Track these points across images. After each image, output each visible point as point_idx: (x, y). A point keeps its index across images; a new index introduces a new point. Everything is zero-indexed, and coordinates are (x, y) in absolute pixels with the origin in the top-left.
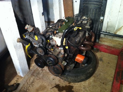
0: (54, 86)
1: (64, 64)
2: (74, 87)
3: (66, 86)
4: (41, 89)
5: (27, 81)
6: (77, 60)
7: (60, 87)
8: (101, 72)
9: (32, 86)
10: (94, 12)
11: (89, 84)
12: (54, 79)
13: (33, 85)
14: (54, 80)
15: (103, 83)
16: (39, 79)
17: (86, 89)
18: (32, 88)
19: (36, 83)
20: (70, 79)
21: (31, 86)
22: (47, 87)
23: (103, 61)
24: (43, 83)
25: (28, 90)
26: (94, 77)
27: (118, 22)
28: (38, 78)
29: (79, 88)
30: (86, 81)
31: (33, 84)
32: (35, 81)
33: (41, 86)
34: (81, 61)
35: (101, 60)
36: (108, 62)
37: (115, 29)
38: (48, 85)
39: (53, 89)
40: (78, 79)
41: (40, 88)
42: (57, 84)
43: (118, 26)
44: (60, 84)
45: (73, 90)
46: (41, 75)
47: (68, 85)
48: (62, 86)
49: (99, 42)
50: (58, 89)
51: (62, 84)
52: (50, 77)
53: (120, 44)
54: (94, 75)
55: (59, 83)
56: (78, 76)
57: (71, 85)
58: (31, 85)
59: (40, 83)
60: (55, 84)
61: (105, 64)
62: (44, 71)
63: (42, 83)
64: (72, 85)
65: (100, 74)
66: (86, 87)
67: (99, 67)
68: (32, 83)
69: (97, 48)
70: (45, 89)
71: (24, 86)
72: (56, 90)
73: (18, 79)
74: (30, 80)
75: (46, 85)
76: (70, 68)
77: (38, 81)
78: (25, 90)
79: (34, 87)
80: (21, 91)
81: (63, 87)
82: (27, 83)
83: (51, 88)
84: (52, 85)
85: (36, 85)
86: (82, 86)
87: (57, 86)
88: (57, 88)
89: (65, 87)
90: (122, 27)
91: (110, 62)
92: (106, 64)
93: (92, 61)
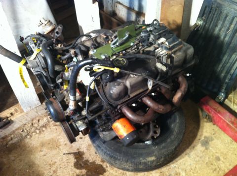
0: (73, 152)
2: (106, 174)
3: (94, 163)
4: (51, 145)
5: (33, 120)
7: (83, 158)
9: (40, 132)
10: (232, 26)
12: (81, 138)
13: (43, 131)
14: (81, 140)
16: (58, 125)
18: (37, 135)
19: (49, 130)
21: (38, 131)
22: (61, 147)
23: (207, 149)
24: (60, 137)
25: (28, 137)
31: (44, 129)
32: (49, 127)
33: (53, 139)
35: (206, 143)
36: (218, 155)
39: (67, 155)
41: (49, 144)
42: (80, 150)
44: (86, 154)
47: (98, 162)
48: (87, 159)
49: (226, 100)
50: (75, 160)
51: (89, 156)
55: (85, 151)
57: (104, 167)
58: (39, 129)
59: (55, 135)
60: (78, 149)
61: (207, 158)
64: (107, 167)
67: (189, 157)
68: (43, 127)
69: (210, 112)
70: (56, 149)
71: (24, 126)
73: (16, 111)
74: (40, 121)
75: (61, 143)
77: (54, 127)
78: (24, 135)
79: (42, 135)
81: (87, 161)
82: (32, 124)
83: (67, 152)
84: (71, 148)
85: (46, 134)
87: (79, 155)
88: (76, 158)
89: (91, 163)
91: (222, 158)
92: (209, 158)
93: (169, 140)
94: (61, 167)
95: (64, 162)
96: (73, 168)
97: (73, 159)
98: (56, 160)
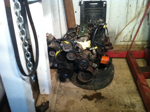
0: (82, 98)
1: (95, 66)
2: (102, 93)
3: (94, 94)
4: (70, 104)
5: (52, 100)
6: (103, 61)
7: (88, 96)
8: (118, 74)
11: (114, 87)
12: (78, 92)
13: (59, 103)
15: (126, 83)
16: (62, 96)
17: (113, 92)
19: (61, 100)
20: (97, 84)
22: (75, 101)
25: (56, 110)
26: (114, 80)
27: (117, 27)
28: (60, 96)
29: (107, 93)
30: (110, 85)
31: (58, 102)
32: (59, 99)
34: (107, 61)
37: (116, 35)
38: (75, 98)
39: (82, 100)
40: (105, 83)
41: (69, 104)
43: (118, 31)
45: (102, 95)
46: (62, 92)
47: (95, 93)
48: (90, 95)
52: (73, 91)
53: (123, 47)
54: (114, 78)
55: (86, 94)
56: (104, 79)
58: (56, 103)
59: (66, 99)
60: (82, 96)
61: (118, 68)
62: (63, 87)
63: (68, 98)
64: (99, 92)
65: (118, 77)
66: (113, 90)
68: (56, 101)
70: (74, 103)
72: (86, 100)
73: (43, 98)
75: (73, 99)
76: (96, 72)
77: (62, 98)
78: (54, 110)
79: (61, 104)
80: (51, 111)
83: (80, 100)
84: (79, 97)
85: (62, 102)
86: (109, 90)
87: (85, 97)
88: (86, 98)
89: (93, 95)
90: (122, 31)
91: (121, 65)
94: (86, 105)
95: (84, 103)
96: (90, 101)
97: (86, 99)
98: (81, 105)
